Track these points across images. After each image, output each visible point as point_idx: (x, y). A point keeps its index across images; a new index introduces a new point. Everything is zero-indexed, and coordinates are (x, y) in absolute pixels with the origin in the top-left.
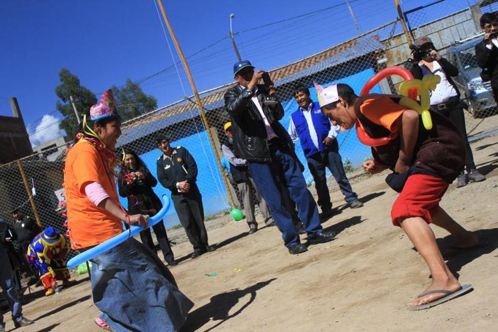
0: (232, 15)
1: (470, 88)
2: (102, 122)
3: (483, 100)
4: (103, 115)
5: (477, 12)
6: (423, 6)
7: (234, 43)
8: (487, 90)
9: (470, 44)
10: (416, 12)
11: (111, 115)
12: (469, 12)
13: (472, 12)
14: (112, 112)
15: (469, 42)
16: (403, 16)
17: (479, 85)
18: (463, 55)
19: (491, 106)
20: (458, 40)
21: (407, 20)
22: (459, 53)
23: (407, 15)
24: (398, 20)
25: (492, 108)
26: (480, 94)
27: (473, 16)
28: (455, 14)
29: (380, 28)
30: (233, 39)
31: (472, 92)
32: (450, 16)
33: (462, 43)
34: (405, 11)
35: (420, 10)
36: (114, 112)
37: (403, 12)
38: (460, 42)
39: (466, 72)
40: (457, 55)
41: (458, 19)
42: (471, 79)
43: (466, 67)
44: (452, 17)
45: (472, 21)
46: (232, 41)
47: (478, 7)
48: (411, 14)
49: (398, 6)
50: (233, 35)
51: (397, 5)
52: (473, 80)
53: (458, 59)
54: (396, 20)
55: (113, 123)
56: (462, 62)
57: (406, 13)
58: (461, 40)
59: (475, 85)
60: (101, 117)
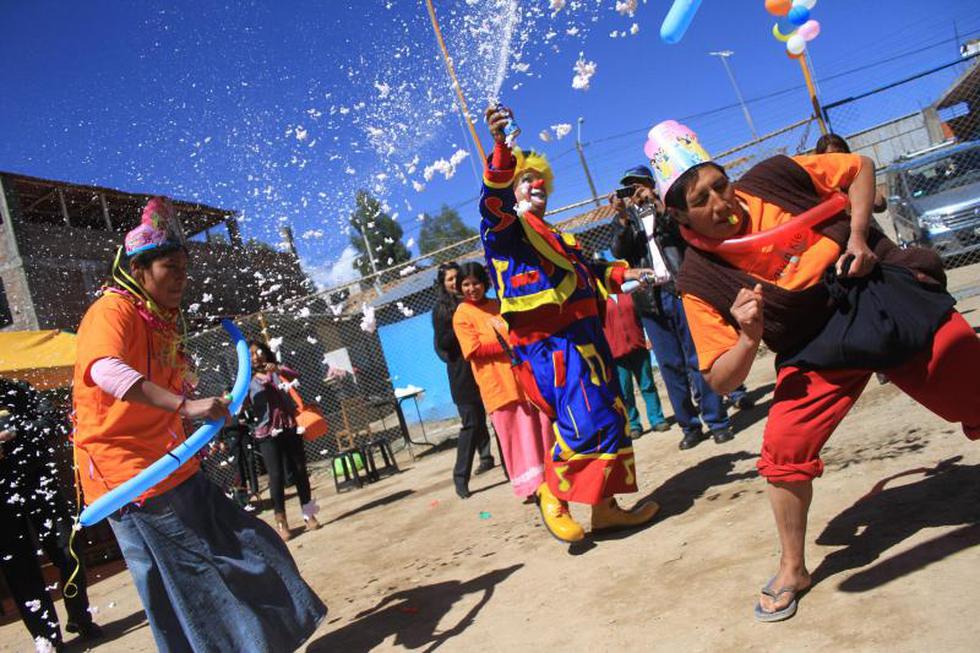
0: (580, 119)
1: (921, 225)
2: (144, 260)
3: (942, 243)
4: (147, 245)
5: (933, 118)
6: (854, 96)
7: (582, 158)
8: (949, 229)
9: (922, 161)
10: (840, 107)
11: (162, 245)
12: (921, 117)
13: (925, 117)
14: (163, 237)
15: (920, 158)
16: (822, 112)
17: (936, 221)
18: (912, 177)
19: (957, 252)
20: (904, 154)
21: (827, 120)
22: (906, 175)
23: (828, 111)
24: (813, 118)
25: (959, 255)
26: (939, 235)
27: (925, 122)
28: (899, 120)
29: (785, 131)
30: (581, 152)
31: (925, 232)
32: (891, 123)
33: (911, 158)
34: (826, 104)
35: (849, 104)
36: (169, 239)
37: (821, 106)
38: (909, 156)
39: (917, 201)
40: (903, 177)
41: (904, 127)
42: (924, 211)
43: (916, 194)
44: (893, 125)
45: (923, 130)
46: (579, 155)
47: (933, 110)
48: (833, 109)
49: (815, 98)
50: (582, 146)
51: (812, 97)
52: (928, 213)
53: (905, 182)
54: (809, 118)
55: (166, 260)
56: (910, 189)
57: (825, 108)
58: (909, 153)
59: (929, 221)
60: (142, 248)
